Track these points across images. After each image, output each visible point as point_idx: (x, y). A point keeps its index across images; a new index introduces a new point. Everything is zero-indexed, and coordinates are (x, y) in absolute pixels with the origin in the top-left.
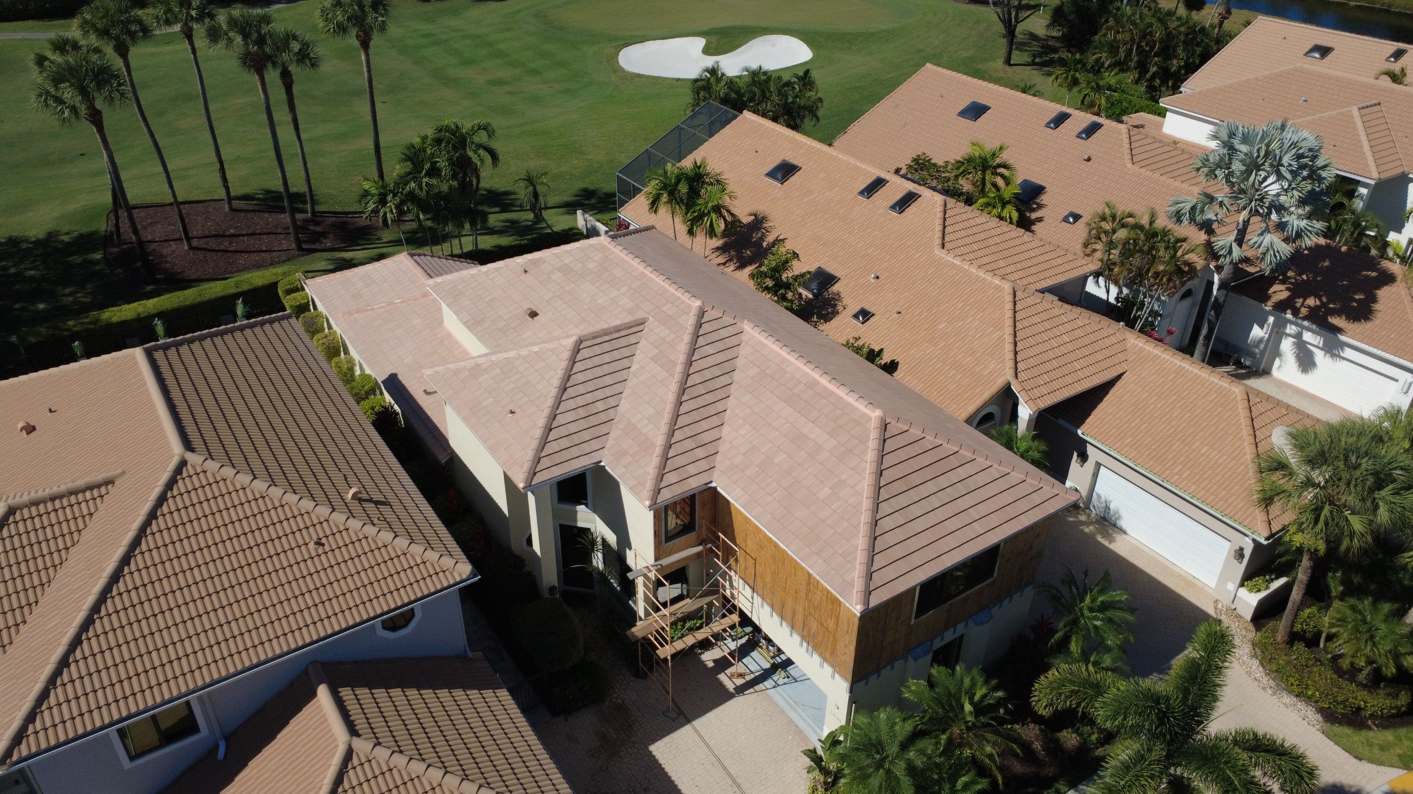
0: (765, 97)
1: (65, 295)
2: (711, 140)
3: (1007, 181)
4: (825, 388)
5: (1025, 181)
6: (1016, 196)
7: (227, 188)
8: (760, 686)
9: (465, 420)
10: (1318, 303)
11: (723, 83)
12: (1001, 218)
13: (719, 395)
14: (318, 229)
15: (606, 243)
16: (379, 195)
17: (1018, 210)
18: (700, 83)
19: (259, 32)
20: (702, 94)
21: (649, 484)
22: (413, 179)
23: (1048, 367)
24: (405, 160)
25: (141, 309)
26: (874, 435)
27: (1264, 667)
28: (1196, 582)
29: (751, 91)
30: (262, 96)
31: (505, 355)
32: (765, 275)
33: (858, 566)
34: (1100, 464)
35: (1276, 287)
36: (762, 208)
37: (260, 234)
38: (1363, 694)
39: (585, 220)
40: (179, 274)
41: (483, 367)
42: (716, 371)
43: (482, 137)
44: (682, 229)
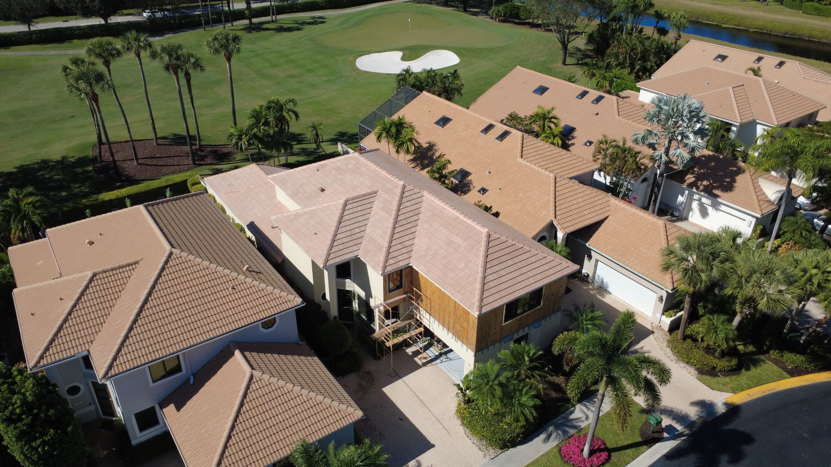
0: (434, 84)
1: (75, 188)
2: (406, 106)
3: (556, 125)
4: (462, 220)
5: (566, 125)
6: (561, 133)
7: (155, 133)
8: (434, 363)
9: (293, 238)
10: (708, 183)
11: (413, 76)
12: (553, 143)
13: (412, 224)
14: (203, 154)
15: (357, 156)
16: (238, 135)
17: (561, 140)
18: (400, 77)
19: (177, 54)
20: (401, 82)
21: (381, 264)
22: (255, 127)
23: (571, 213)
24: (252, 117)
25: (119, 194)
26: (484, 239)
27: (672, 351)
28: (643, 314)
29: (427, 81)
30: (177, 86)
31: (311, 208)
32: (435, 172)
33: (476, 296)
34: (598, 260)
35: (689, 176)
36: (433, 140)
37: (173, 157)
38: (717, 361)
39: (342, 147)
40: (132, 177)
41: (301, 214)
42: (411, 214)
43: (290, 106)
44: (393, 150)
